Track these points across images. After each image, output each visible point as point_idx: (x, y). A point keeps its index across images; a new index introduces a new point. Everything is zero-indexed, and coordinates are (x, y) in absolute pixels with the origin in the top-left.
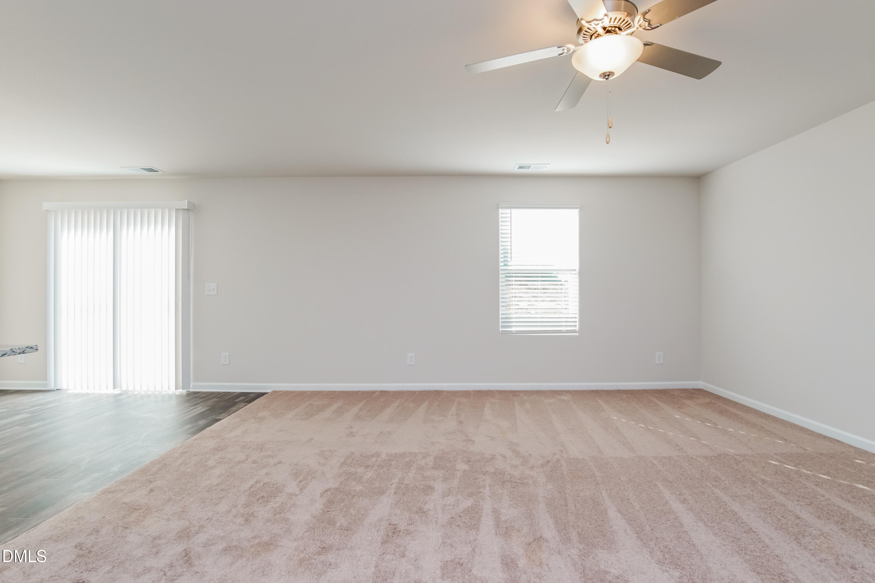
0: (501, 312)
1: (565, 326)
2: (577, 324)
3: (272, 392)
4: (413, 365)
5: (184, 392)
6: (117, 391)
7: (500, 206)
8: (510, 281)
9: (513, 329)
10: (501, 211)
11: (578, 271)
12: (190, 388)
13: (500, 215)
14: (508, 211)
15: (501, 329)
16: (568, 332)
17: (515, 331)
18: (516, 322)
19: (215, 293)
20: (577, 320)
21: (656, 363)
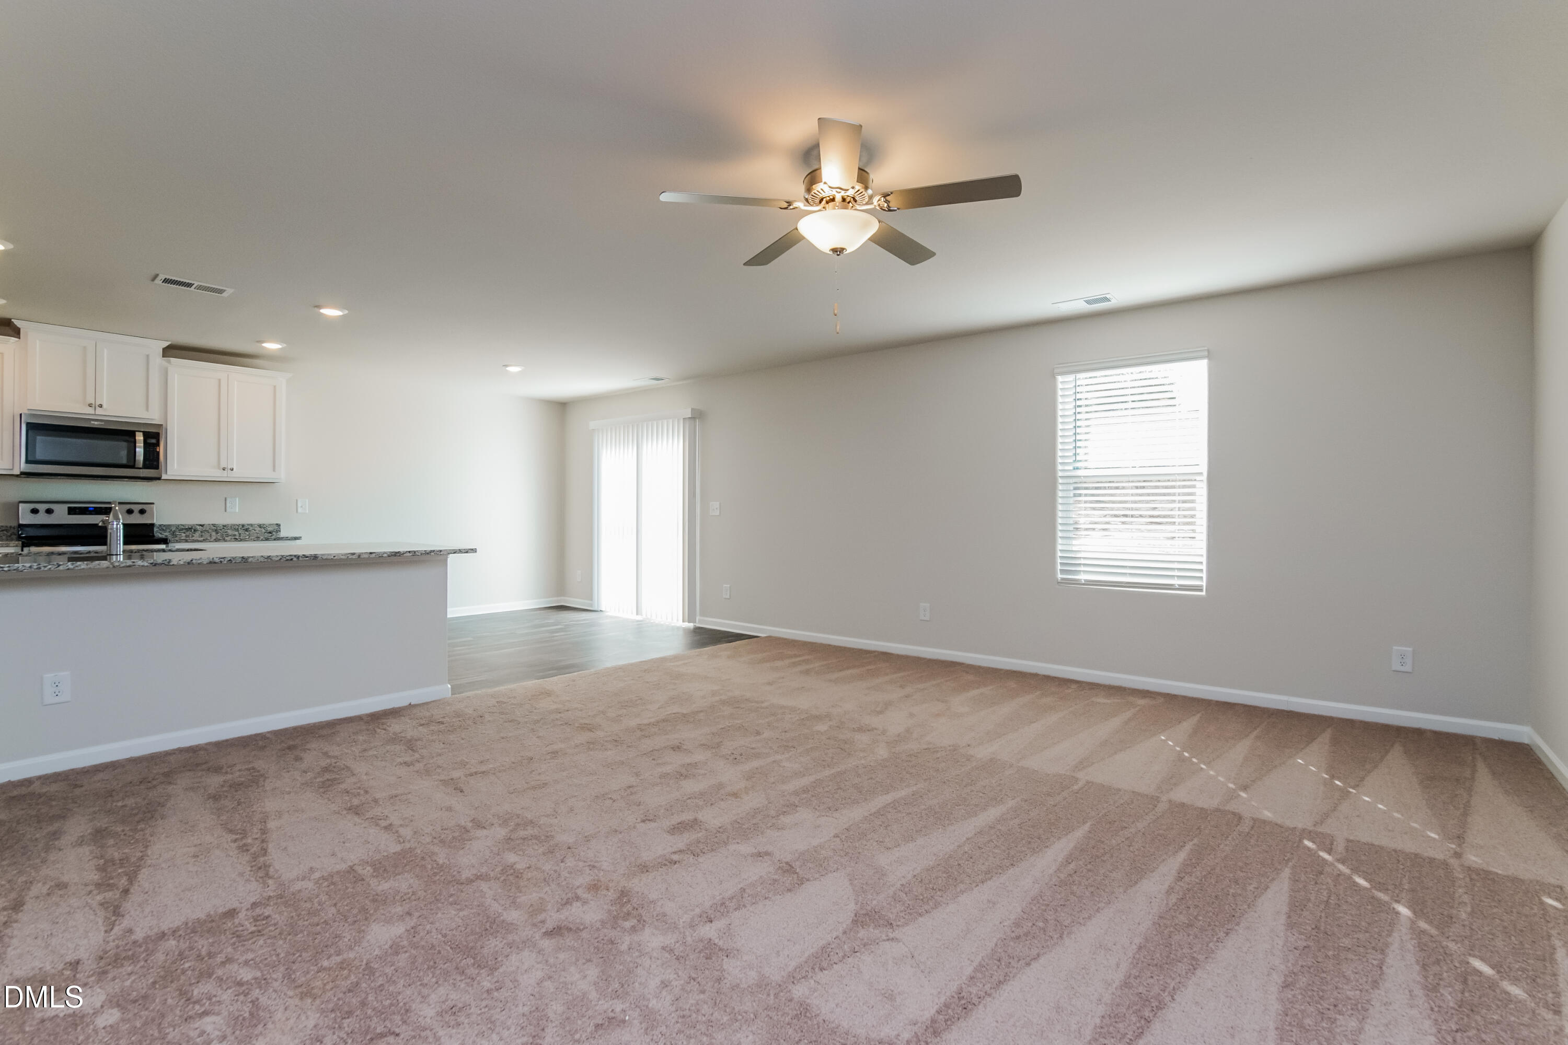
0: (1059, 547)
1: (1179, 577)
2: (1204, 575)
3: (766, 637)
4: (927, 621)
5: (691, 625)
6: (639, 618)
7: (1056, 371)
8: (1080, 495)
9: (1083, 577)
10: (1060, 379)
11: (1205, 474)
12: (695, 622)
13: (1060, 386)
14: (1070, 378)
15: (1060, 576)
16: (1182, 588)
17: (1084, 580)
18: (1085, 565)
19: (718, 513)
20: (1204, 567)
21: (1394, 668)
